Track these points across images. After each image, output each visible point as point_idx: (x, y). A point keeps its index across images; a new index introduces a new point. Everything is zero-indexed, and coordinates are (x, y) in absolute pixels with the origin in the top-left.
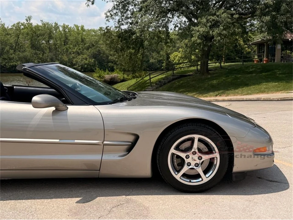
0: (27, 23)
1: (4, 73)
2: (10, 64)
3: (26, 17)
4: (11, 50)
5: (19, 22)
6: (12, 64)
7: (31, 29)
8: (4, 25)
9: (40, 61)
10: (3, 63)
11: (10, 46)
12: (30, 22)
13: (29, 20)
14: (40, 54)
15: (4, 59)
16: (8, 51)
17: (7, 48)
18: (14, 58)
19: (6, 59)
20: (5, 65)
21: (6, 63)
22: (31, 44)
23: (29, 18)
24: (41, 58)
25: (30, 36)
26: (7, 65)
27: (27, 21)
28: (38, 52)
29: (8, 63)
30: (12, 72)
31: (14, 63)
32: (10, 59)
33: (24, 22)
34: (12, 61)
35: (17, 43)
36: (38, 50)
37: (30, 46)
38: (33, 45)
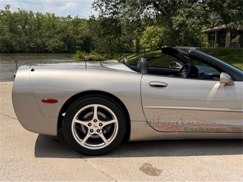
0: (6, 11)
3: (5, 5)
7: (9, 16)
9: (18, 43)
12: (8, 10)
13: (7, 8)
14: (17, 37)
22: (10, 28)
23: (8, 7)
24: (18, 40)
25: (9, 21)
27: (6, 9)
33: (4, 9)
36: (15, 34)
37: (9, 30)
38: (11, 29)
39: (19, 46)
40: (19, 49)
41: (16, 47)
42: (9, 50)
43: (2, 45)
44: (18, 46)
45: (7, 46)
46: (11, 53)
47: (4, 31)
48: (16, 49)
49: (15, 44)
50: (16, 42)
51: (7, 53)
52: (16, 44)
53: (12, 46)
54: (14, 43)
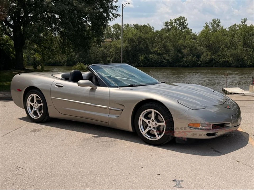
0: (242, 25)
1: (217, 67)
2: (222, 60)
3: (242, 19)
4: (225, 48)
5: (236, 24)
6: (224, 60)
7: (244, 29)
8: (223, 27)
9: (249, 57)
10: (218, 59)
11: (225, 45)
12: (245, 23)
13: (244, 22)
14: (250, 51)
15: (218, 55)
16: (223, 49)
17: (223, 46)
18: (227, 55)
19: (221, 56)
20: (219, 60)
21: (220, 59)
22: (243, 42)
23: (245, 20)
24: (251, 54)
25: (243, 35)
26: (220, 60)
27: (242, 23)
28: (249, 49)
29: (221, 59)
30: (223, 67)
31: (226, 59)
32: (224, 56)
33: (240, 24)
34: (225, 57)
35: (231, 42)
36: (249, 48)
37: (242, 44)
38: (245, 43)
39: (251, 60)
40: (250, 63)
41: (248, 62)
42: (240, 65)
43: (233, 60)
44: (249, 61)
45: (238, 60)
46: (241, 67)
47: (237, 45)
48: (247, 63)
49: (246, 59)
50: (248, 56)
51: (237, 67)
52: (248, 58)
53: (243, 60)
54: (246, 57)
